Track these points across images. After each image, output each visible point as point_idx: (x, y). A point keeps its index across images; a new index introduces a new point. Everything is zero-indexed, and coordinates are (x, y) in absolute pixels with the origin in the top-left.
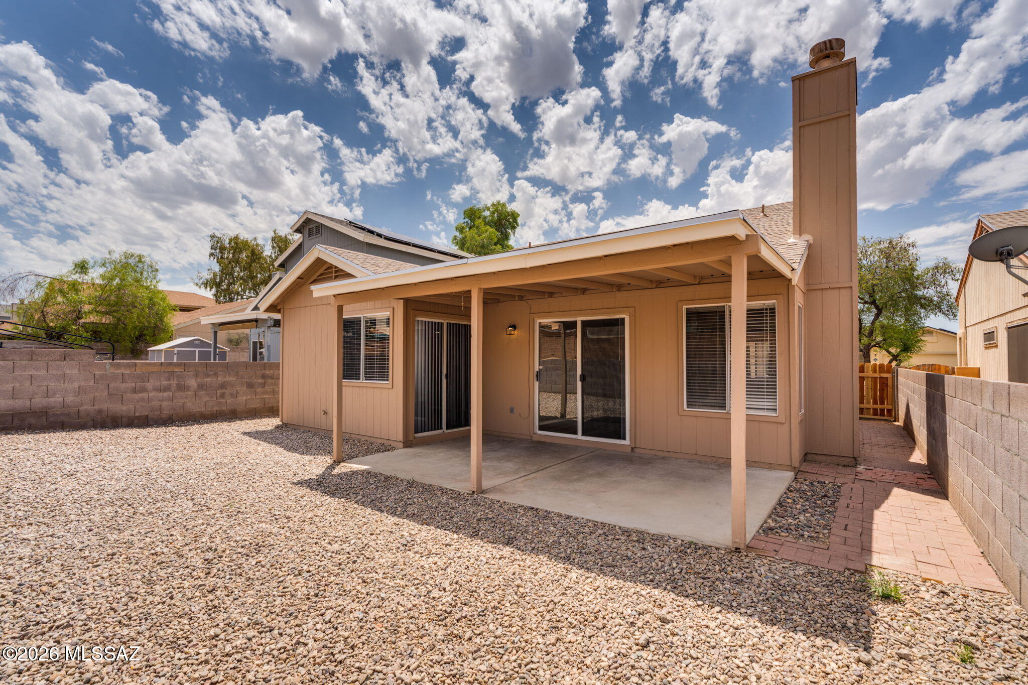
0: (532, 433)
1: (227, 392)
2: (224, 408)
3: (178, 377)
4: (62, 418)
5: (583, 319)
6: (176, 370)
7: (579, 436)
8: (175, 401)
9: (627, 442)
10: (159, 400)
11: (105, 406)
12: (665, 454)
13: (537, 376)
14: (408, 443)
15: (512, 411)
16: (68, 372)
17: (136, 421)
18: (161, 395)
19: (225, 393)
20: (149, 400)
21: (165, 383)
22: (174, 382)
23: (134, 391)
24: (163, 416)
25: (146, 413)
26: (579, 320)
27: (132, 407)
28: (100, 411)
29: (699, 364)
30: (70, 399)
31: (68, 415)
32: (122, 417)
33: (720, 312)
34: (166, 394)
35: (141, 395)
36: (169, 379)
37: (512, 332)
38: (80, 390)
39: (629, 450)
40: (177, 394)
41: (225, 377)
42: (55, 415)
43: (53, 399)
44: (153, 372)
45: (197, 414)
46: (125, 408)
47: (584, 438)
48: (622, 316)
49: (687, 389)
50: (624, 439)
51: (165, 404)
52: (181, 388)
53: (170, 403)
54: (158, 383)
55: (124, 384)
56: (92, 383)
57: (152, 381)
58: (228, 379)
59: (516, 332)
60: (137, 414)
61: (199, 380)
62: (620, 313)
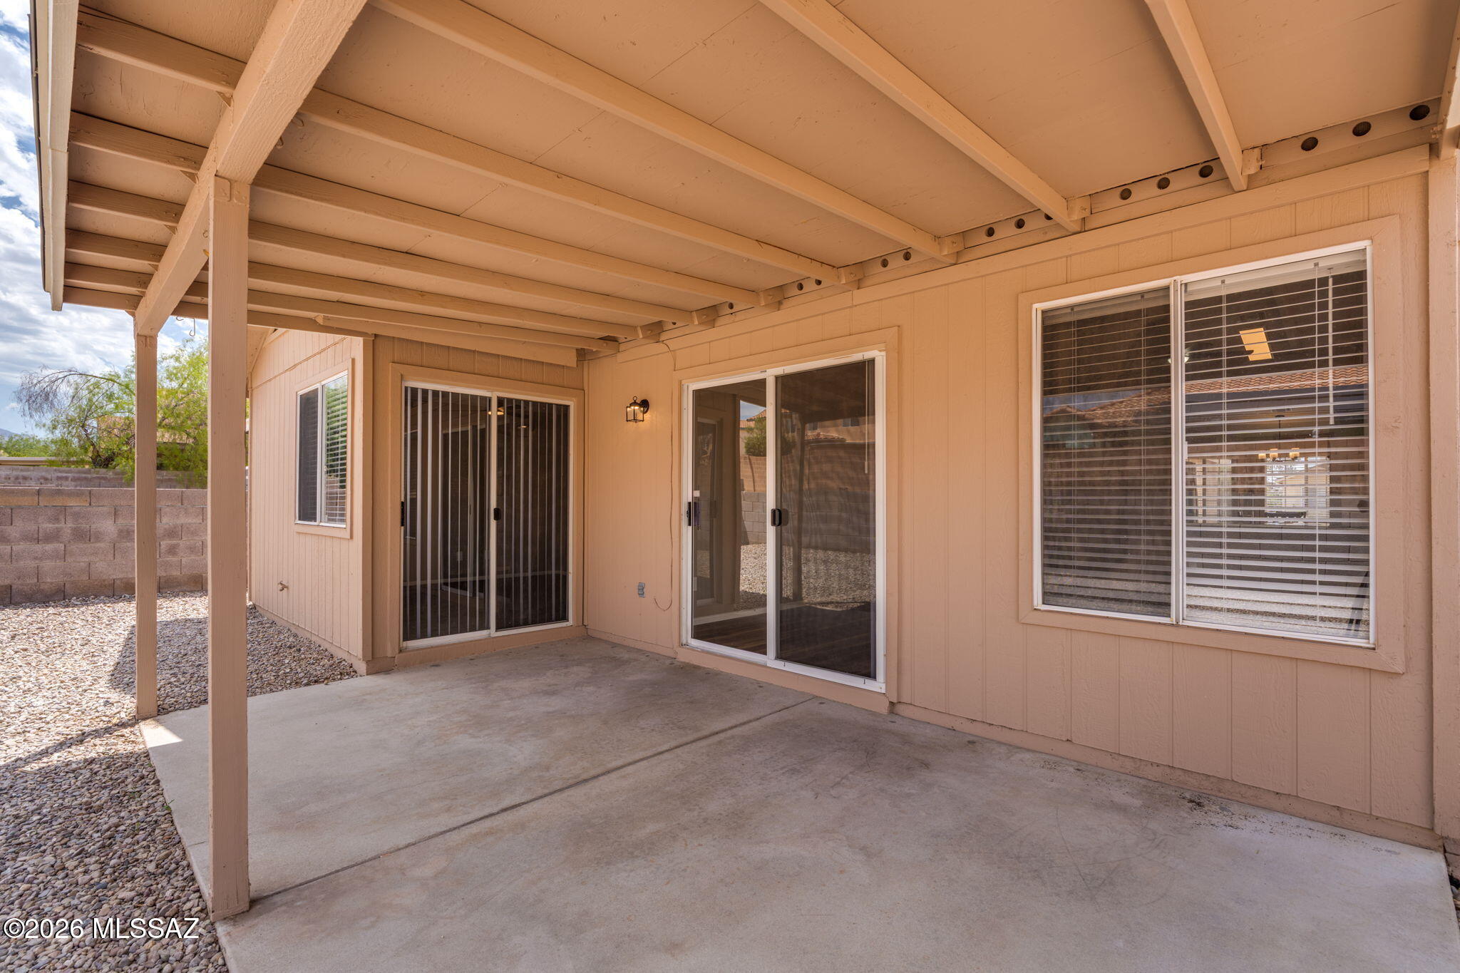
0: (676, 644)
1: (182, 543)
2: (176, 573)
3: (77, 516)
5: (780, 371)
6: (72, 502)
7: (769, 659)
8: (69, 559)
9: (878, 686)
10: (36, 558)
12: (978, 730)
13: (689, 513)
14: (378, 664)
15: (641, 590)
18: (38, 548)
19: (178, 545)
21: (48, 526)
22: (67, 527)
24: (46, 587)
25: (7, 582)
26: (770, 375)
29: (1082, 474)
33: (1150, 311)
34: (49, 547)
36: (57, 520)
37: (640, 416)
39: (883, 709)
40: (74, 547)
41: (178, 516)
44: (20, 507)
45: (118, 582)
47: (780, 665)
48: (868, 355)
49: (1045, 547)
50: (870, 674)
51: (47, 565)
52: (82, 536)
53: (59, 563)
54: (32, 527)
58: (183, 520)
59: (647, 416)
61: (120, 521)
62: (861, 346)
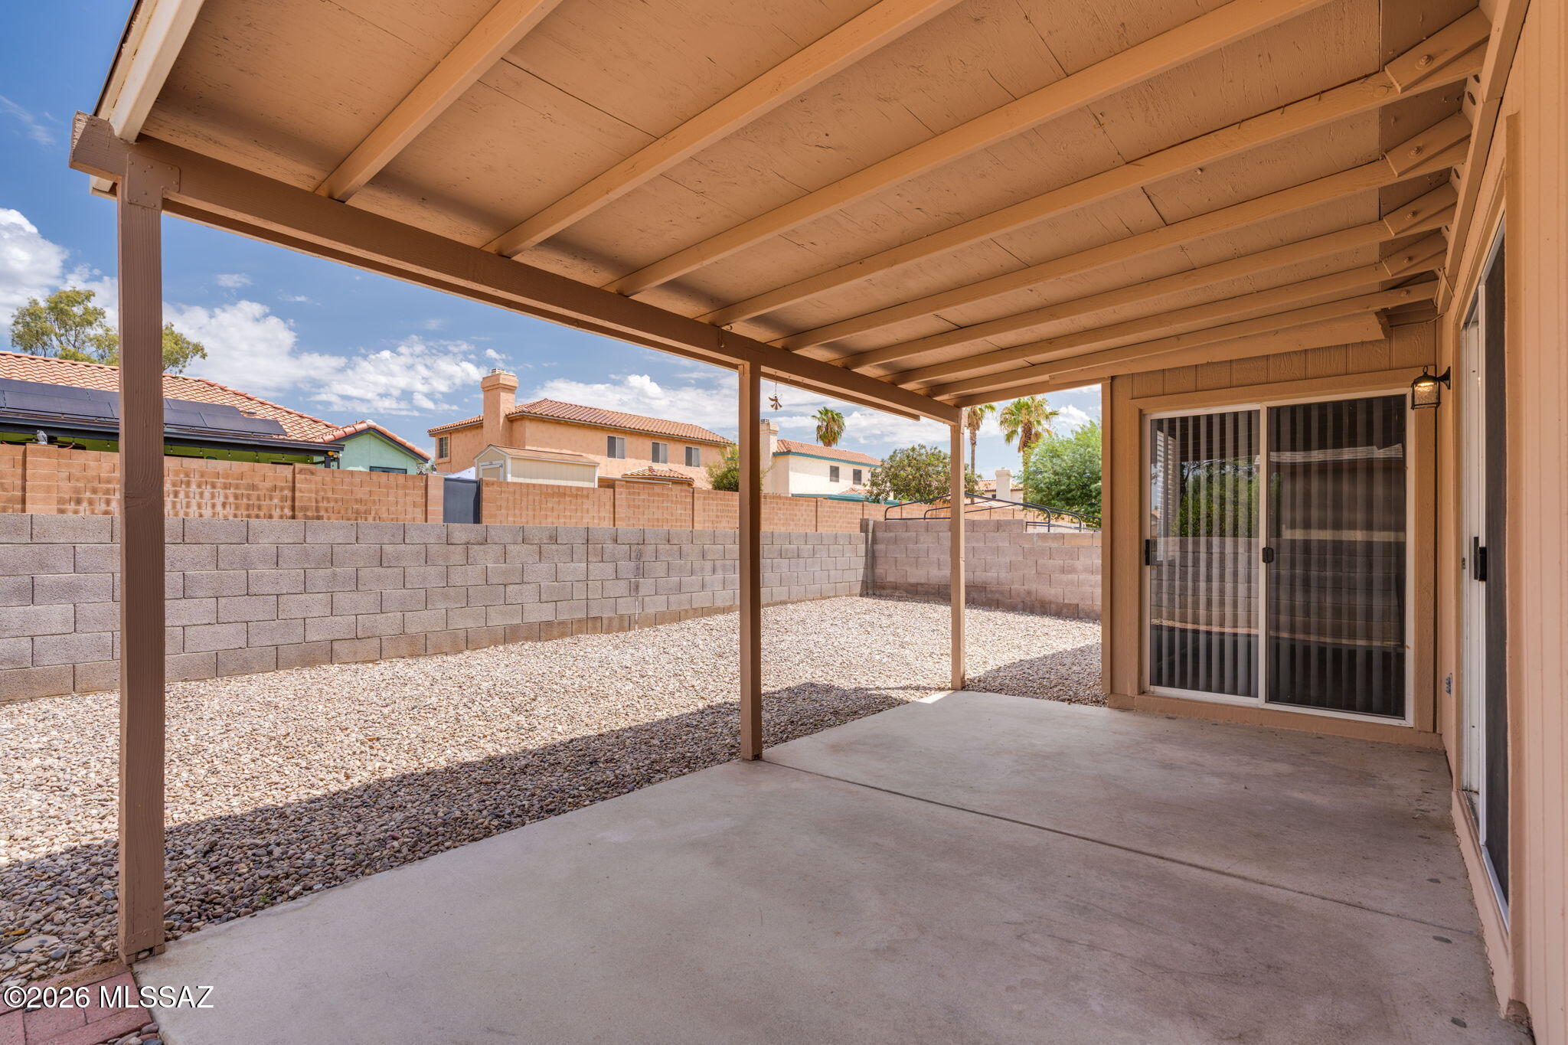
4: (997, 596)
11: (1033, 587)
16: (1000, 544)
17: (1065, 611)
20: (1079, 584)
23: (1063, 571)
27: (1060, 591)
28: (1029, 593)
30: (1003, 575)
31: (1002, 593)
32: (1051, 603)
35: (1070, 576)
38: (1011, 566)
42: (992, 591)
43: (990, 574)
46: (1053, 591)
55: (1052, 561)
56: (1021, 558)
57: (1082, 558)
60: (1066, 601)
